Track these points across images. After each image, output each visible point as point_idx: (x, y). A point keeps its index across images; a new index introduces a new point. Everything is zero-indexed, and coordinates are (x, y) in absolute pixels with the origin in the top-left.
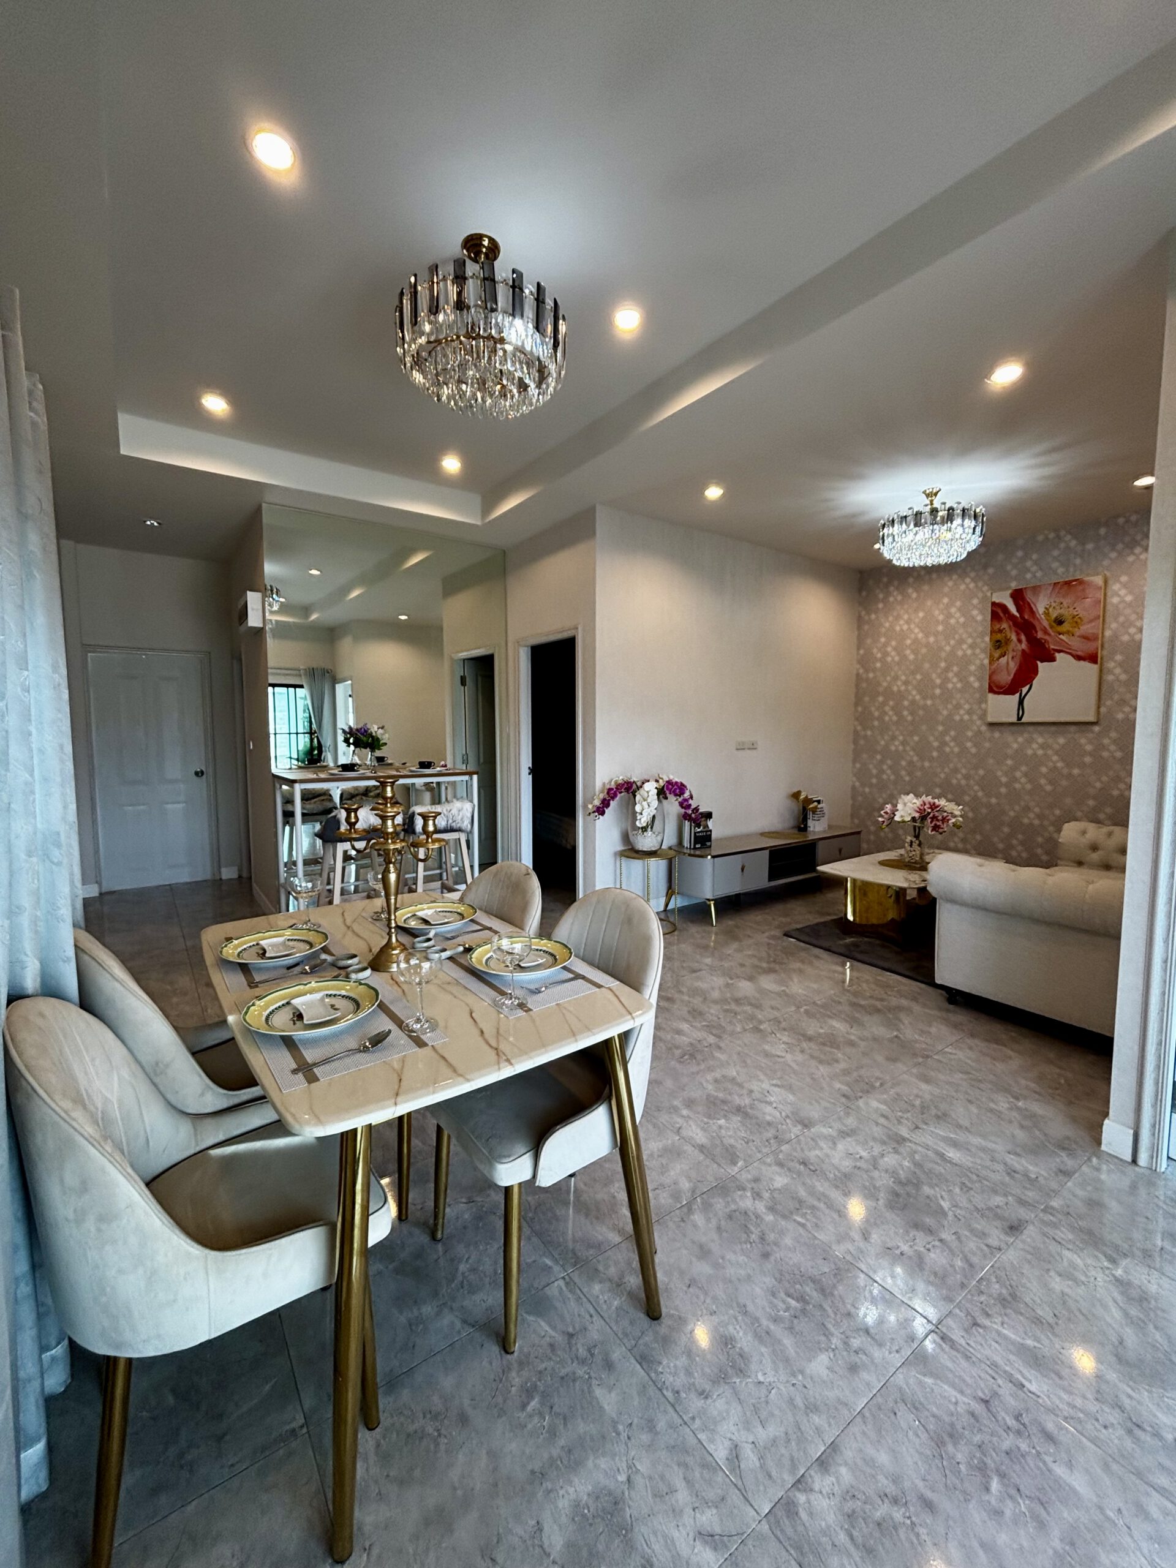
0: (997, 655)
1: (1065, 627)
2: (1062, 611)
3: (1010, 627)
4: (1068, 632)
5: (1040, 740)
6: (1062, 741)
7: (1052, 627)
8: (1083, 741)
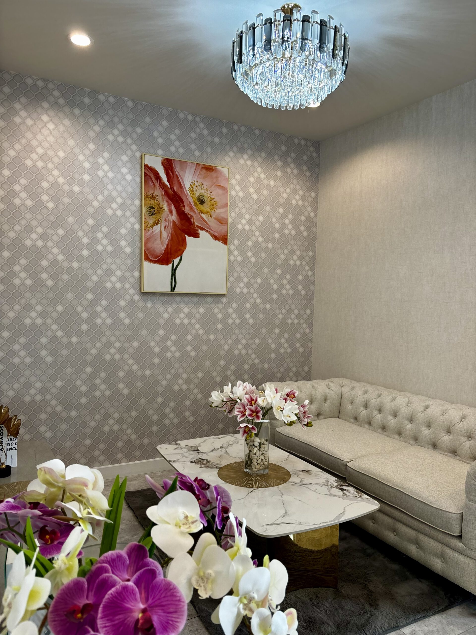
0: (151, 222)
1: (205, 207)
2: (203, 191)
3: (162, 195)
4: (207, 212)
5: (186, 310)
6: (201, 310)
7: (196, 205)
8: (216, 310)
